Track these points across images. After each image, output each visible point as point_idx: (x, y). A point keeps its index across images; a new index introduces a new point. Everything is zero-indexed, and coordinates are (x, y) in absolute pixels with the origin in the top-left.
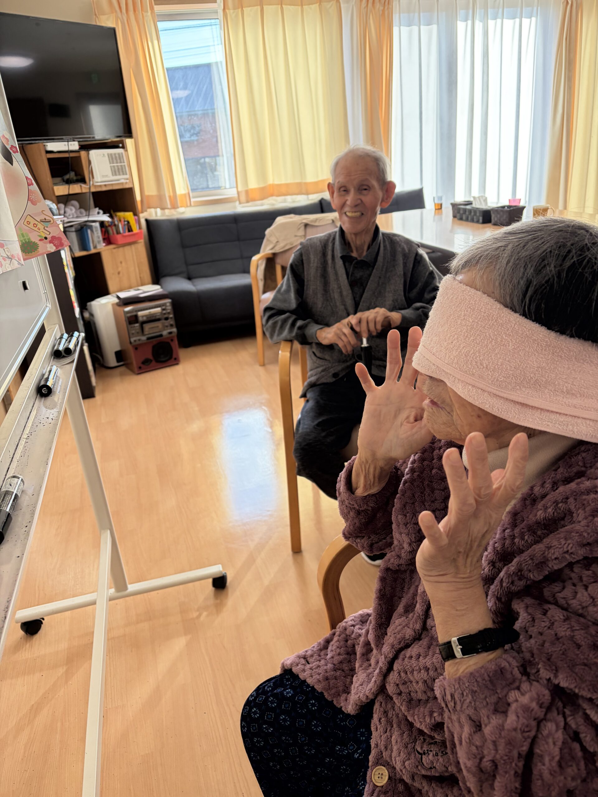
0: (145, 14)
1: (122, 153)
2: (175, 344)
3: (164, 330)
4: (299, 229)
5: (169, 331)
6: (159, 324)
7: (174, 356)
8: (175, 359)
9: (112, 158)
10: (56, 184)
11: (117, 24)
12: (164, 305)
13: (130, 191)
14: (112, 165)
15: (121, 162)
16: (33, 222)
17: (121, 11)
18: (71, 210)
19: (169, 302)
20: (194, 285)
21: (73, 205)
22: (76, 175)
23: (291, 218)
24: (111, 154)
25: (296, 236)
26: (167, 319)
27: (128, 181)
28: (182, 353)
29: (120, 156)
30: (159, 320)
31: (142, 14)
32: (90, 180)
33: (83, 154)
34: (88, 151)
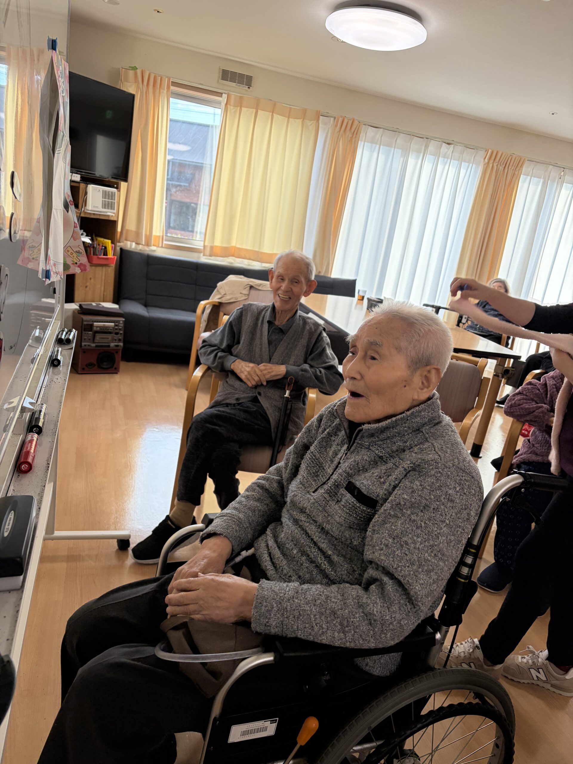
0: (161, 91)
1: (115, 193)
2: (119, 356)
3: (113, 342)
4: (245, 288)
5: (116, 344)
6: (109, 336)
7: (115, 366)
8: (116, 368)
9: (105, 194)
11: (137, 92)
12: (118, 322)
13: (114, 223)
14: (104, 199)
15: (112, 199)
16: (71, 251)
17: (143, 83)
19: (123, 321)
20: (148, 312)
23: (241, 278)
24: (106, 191)
25: (241, 293)
26: (117, 334)
27: (114, 215)
28: (123, 365)
29: (113, 194)
30: (110, 333)
31: (160, 90)
32: (82, 207)
33: (82, 185)
34: (88, 184)
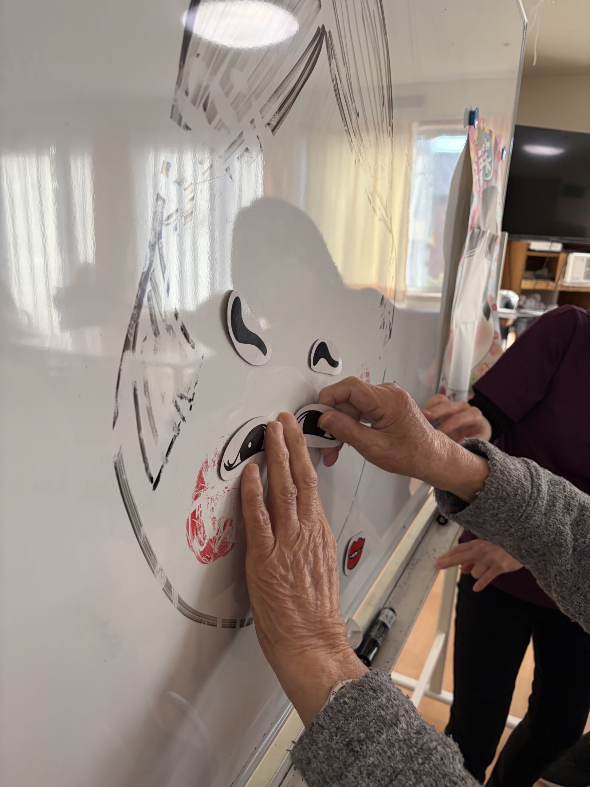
9: (589, 263)
10: (526, 278)
14: (588, 269)
18: (531, 302)
21: (535, 299)
22: (550, 271)
32: (559, 279)
33: (562, 256)
34: (568, 253)
